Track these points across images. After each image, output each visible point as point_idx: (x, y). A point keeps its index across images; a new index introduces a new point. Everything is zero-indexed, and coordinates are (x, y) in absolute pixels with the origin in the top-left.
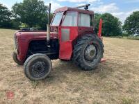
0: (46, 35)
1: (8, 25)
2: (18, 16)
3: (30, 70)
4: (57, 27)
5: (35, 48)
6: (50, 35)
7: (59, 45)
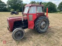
0: (21, 18)
1: (5, 10)
2: (10, 6)
3: (15, 36)
4: (26, 14)
5: (17, 25)
6: (23, 18)
7: (28, 22)
